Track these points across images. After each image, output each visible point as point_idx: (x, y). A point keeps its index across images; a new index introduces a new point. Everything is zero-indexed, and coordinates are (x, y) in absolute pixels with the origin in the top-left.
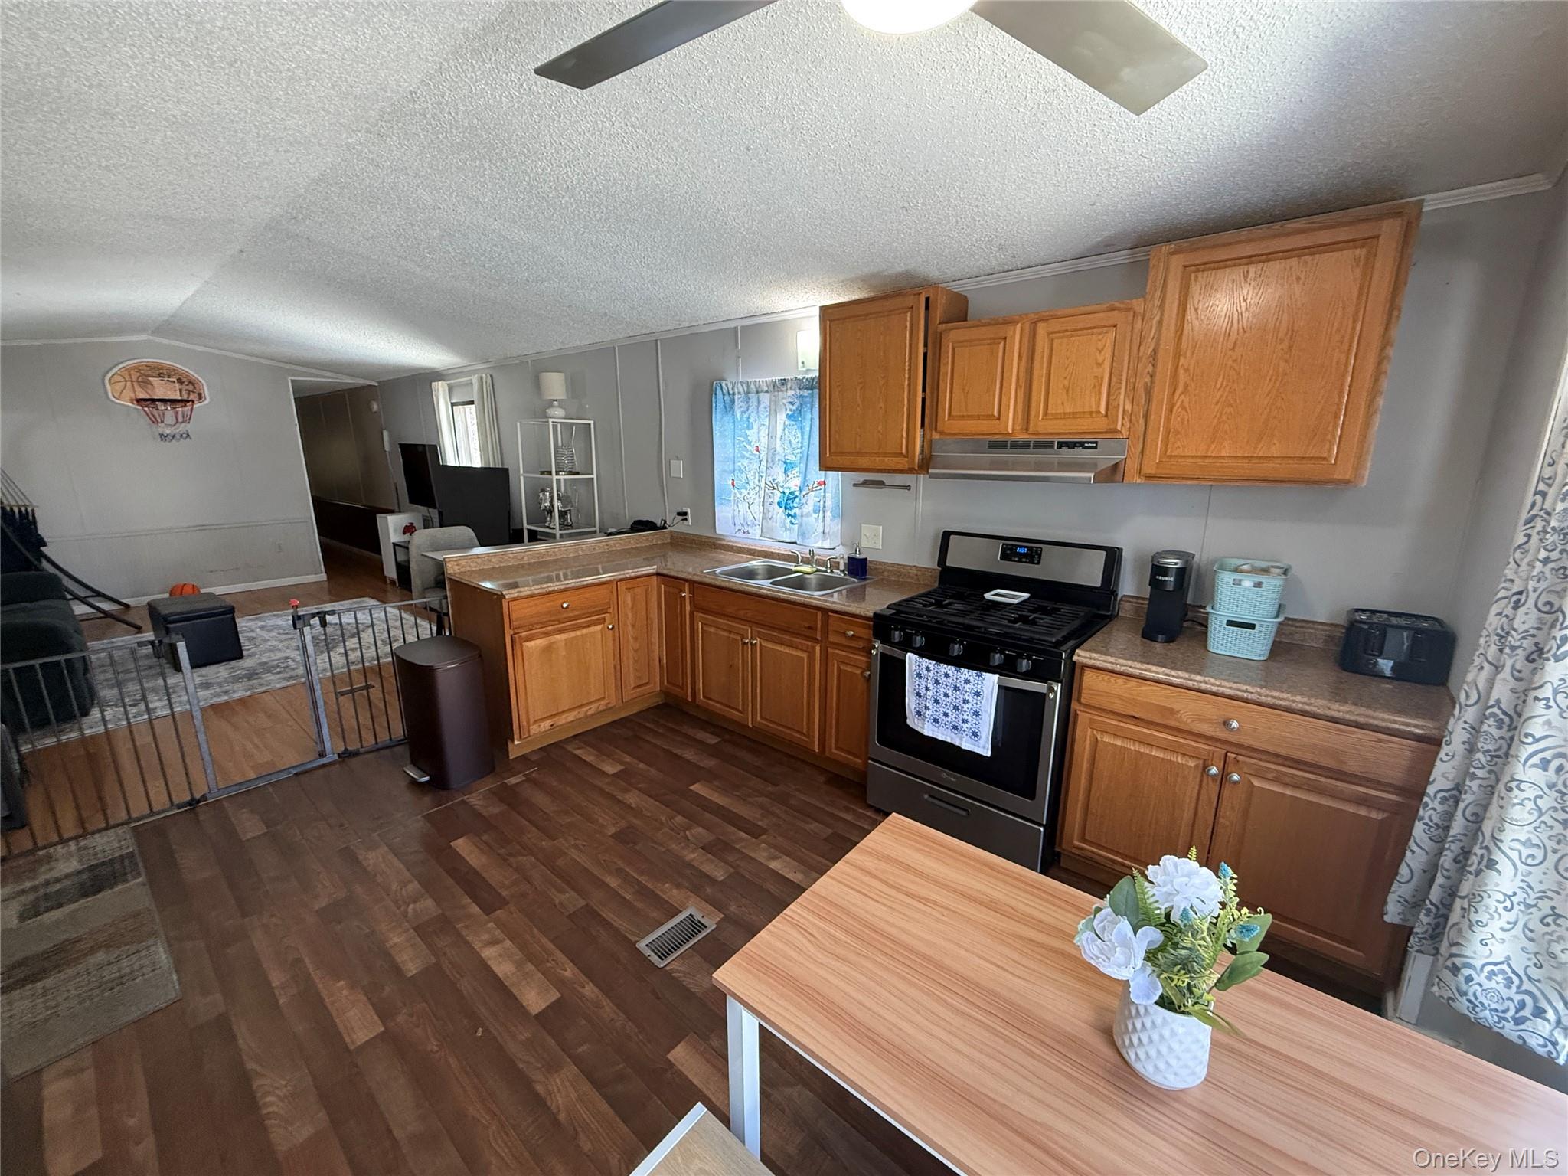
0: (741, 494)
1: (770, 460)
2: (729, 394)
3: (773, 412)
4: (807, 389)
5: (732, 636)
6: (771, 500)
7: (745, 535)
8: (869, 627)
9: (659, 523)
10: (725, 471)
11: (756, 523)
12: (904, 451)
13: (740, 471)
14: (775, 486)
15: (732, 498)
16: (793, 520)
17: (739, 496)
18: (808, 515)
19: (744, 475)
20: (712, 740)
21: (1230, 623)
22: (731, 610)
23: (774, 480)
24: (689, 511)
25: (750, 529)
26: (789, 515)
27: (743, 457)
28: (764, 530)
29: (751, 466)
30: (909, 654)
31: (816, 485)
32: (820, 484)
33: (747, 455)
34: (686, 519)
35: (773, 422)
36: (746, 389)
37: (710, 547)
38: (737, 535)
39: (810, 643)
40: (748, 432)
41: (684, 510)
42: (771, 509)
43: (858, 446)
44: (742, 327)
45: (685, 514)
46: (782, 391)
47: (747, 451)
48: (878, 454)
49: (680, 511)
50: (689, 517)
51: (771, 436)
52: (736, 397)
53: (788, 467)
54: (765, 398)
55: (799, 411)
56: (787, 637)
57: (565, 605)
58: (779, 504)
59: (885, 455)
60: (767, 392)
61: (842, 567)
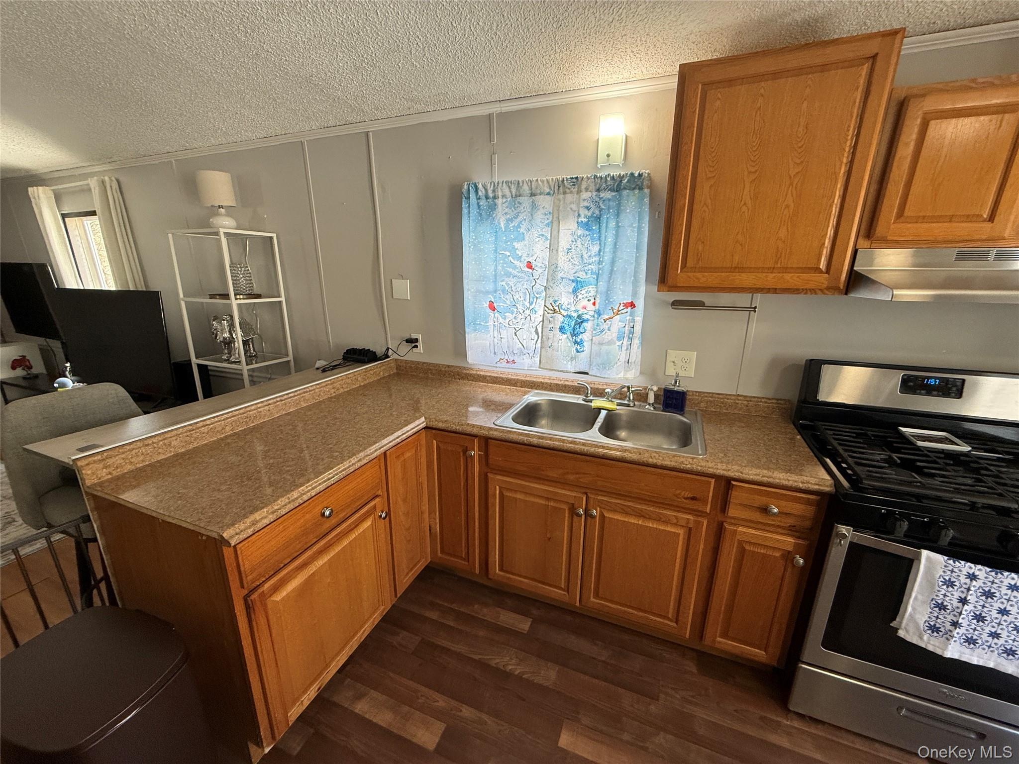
0: (505, 319)
1: (550, 279)
2: (487, 198)
3: (555, 220)
4: (612, 190)
5: (552, 504)
6: (552, 325)
7: (509, 365)
9: (379, 350)
10: (480, 292)
11: (525, 351)
12: (823, 265)
13: (504, 291)
14: (557, 308)
15: (491, 323)
16: (579, 348)
17: (501, 320)
18: (610, 343)
19: (509, 297)
22: (554, 474)
23: (555, 301)
24: (420, 337)
25: (516, 358)
26: (576, 342)
27: (508, 275)
28: (543, 361)
29: (519, 285)
31: (622, 307)
32: (626, 305)
33: (515, 272)
34: (416, 347)
35: (555, 233)
36: (514, 191)
37: (463, 378)
38: (497, 365)
39: (691, 517)
40: (517, 245)
41: (414, 336)
42: (551, 336)
43: (736, 258)
44: (501, 115)
45: (416, 340)
46: (571, 192)
47: (515, 268)
48: (772, 270)
49: (408, 337)
50: (420, 344)
51: (553, 248)
52: (499, 201)
53: (578, 286)
54: (545, 202)
55: (598, 219)
56: (651, 509)
57: (327, 513)
58: (562, 329)
59: (785, 270)
60: (548, 194)
61: (651, 399)
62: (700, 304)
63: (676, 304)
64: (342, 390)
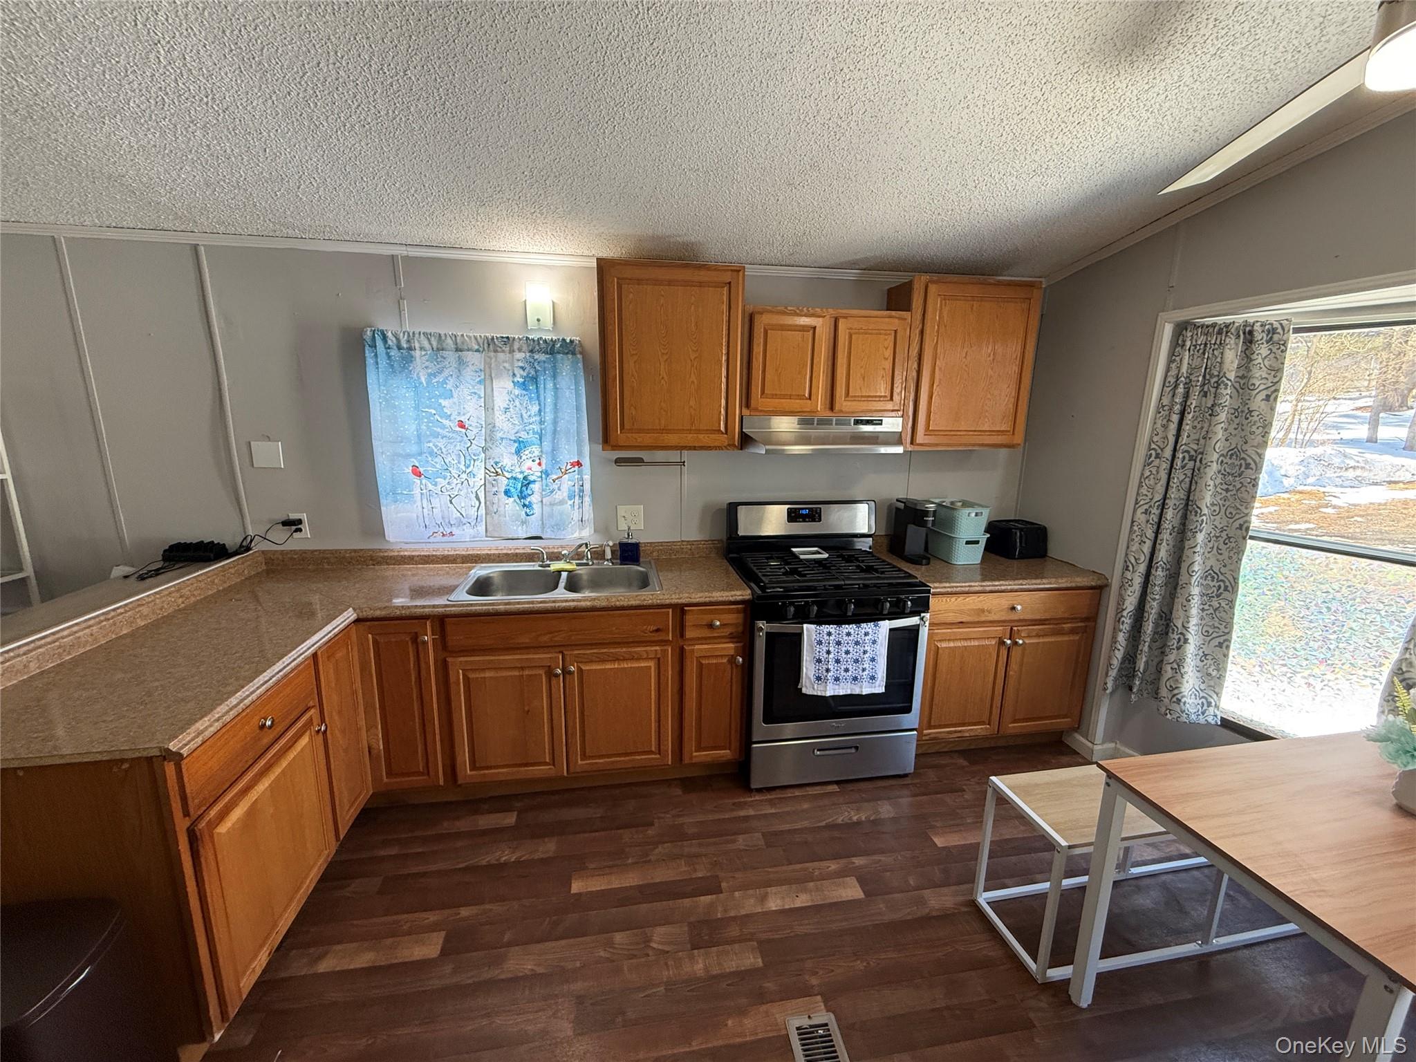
0: (436, 485)
1: (488, 439)
2: (399, 348)
3: (487, 378)
4: (546, 353)
5: (527, 672)
6: (496, 489)
7: (446, 539)
8: (738, 611)
9: (230, 539)
10: (401, 455)
11: (464, 521)
12: (722, 428)
13: (431, 453)
14: (499, 470)
15: (417, 491)
16: (528, 511)
17: (430, 487)
18: (562, 502)
19: (439, 459)
20: (510, 819)
21: (968, 543)
22: (525, 640)
23: (496, 463)
24: (304, 517)
25: (454, 530)
26: (524, 505)
27: (437, 435)
28: (490, 528)
29: (451, 447)
30: (805, 626)
31: (569, 467)
32: (573, 465)
33: (444, 432)
34: (300, 530)
35: (489, 390)
36: (435, 344)
37: (379, 563)
38: (432, 540)
39: (658, 648)
40: (443, 402)
41: (293, 516)
42: (496, 499)
43: (663, 422)
44: (406, 259)
45: (300, 522)
46: (503, 351)
47: (444, 427)
48: (690, 431)
49: (284, 518)
50: (306, 527)
51: (488, 407)
52: (417, 353)
53: (521, 447)
54: (475, 359)
55: (535, 380)
56: (624, 650)
57: (269, 723)
58: (507, 493)
59: (699, 431)
60: (477, 351)
61: (608, 555)
62: (639, 461)
63: (618, 461)
64: (193, 599)
